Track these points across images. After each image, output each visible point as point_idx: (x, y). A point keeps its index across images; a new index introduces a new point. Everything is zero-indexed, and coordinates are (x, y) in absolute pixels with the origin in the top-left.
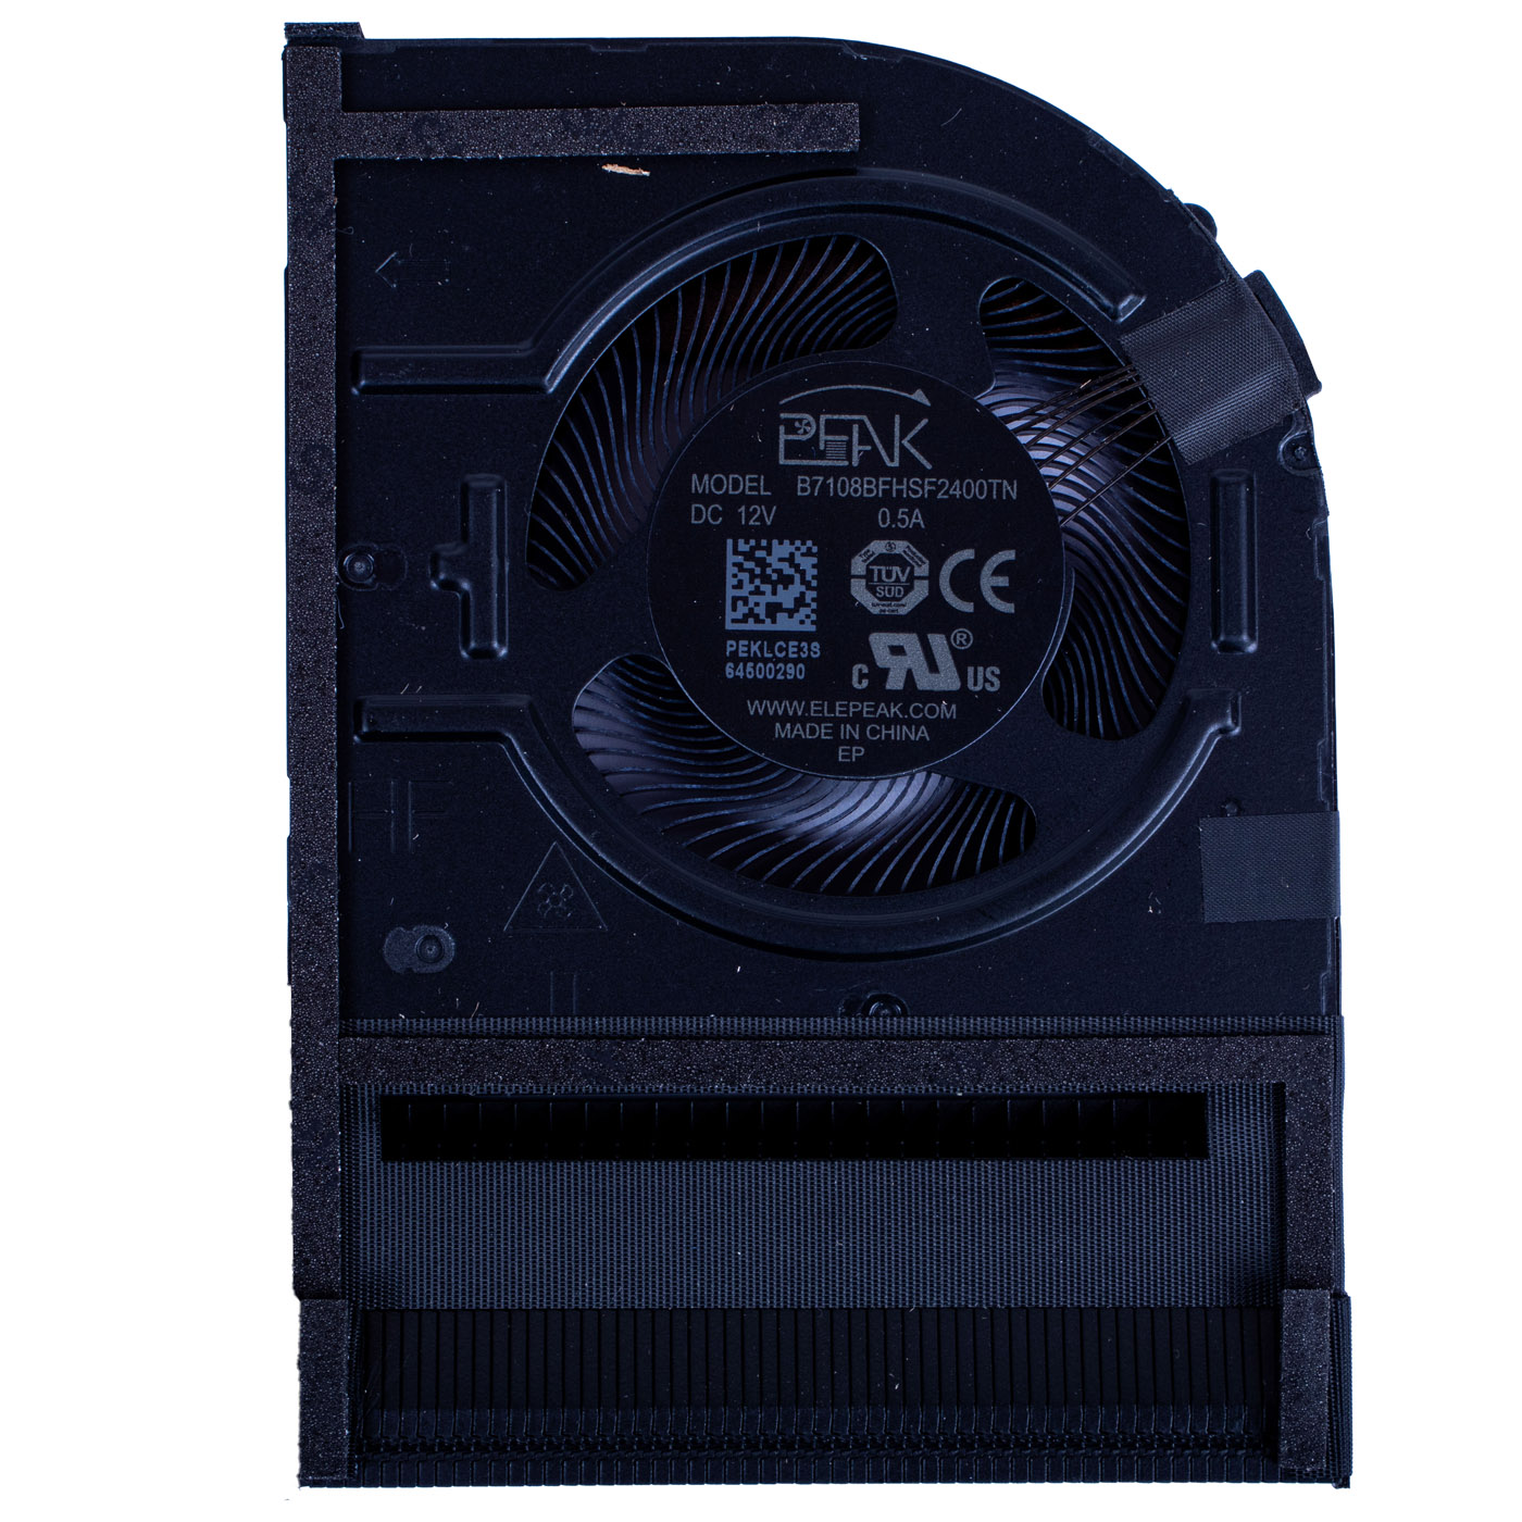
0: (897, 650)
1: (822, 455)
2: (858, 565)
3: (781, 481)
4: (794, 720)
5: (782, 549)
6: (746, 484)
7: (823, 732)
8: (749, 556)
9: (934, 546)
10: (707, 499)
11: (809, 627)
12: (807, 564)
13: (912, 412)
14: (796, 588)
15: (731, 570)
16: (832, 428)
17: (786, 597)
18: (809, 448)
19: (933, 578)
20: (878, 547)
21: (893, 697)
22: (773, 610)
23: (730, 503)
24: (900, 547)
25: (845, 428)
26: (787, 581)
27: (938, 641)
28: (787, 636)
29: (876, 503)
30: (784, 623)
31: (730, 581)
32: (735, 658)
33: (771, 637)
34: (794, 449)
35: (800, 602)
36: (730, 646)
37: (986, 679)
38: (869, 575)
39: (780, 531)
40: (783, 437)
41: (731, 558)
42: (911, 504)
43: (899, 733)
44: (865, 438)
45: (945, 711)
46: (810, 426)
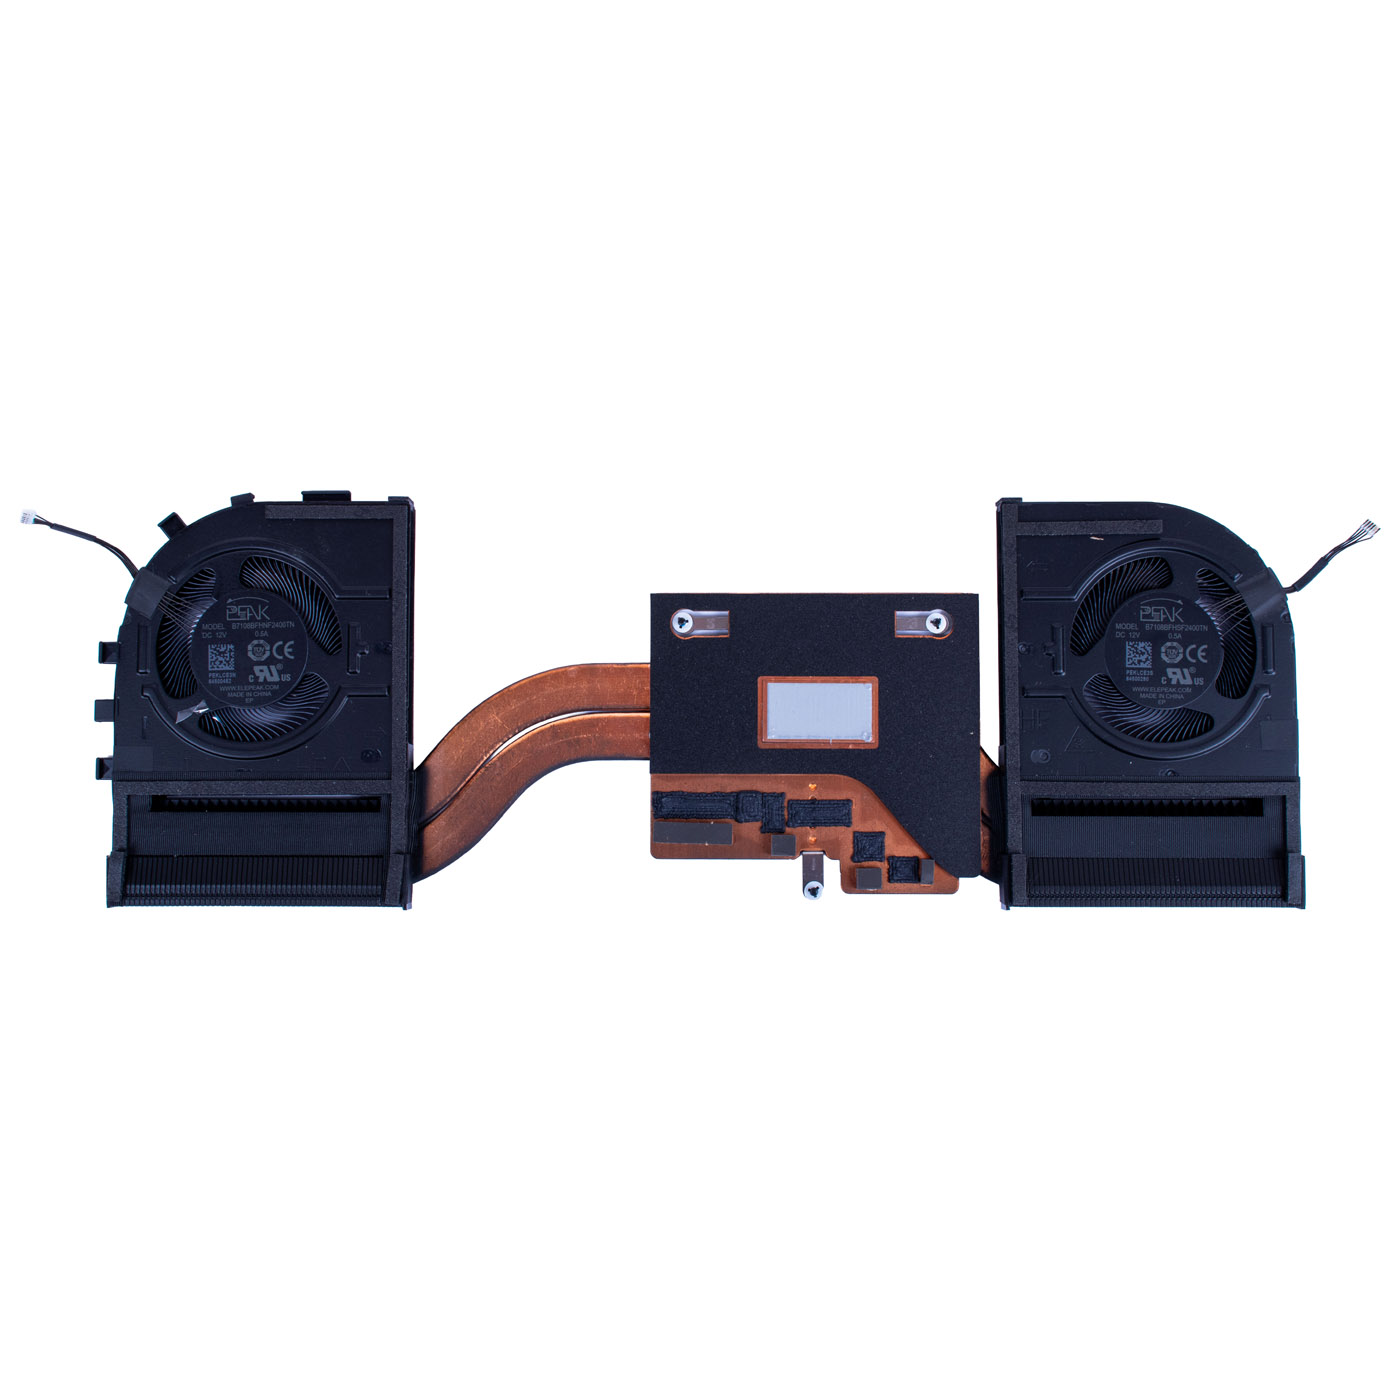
0: (1174, 673)
1: (1152, 618)
2: (1163, 649)
3: (1141, 625)
4: (1146, 693)
5: (1142, 644)
6: (1132, 626)
7: (1154, 696)
8: (1132, 646)
9: (1185, 644)
10: (1120, 630)
11: (1150, 667)
12: (1149, 649)
13: (1178, 606)
14: (1146, 656)
15: (1127, 650)
16: (1155, 610)
17: (1143, 658)
18: (1148, 616)
19: (1184, 653)
20: (1169, 644)
21: (1173, 686)
22: (1139, 661)
23: (1127, 632)
24: (1175, 644)
25: (1159, 611)
26: (1143, 654)
27: (1186, 671)
28: (1143, 669)
29: (1168, 632)
30: (1142, 665)
31: (1127, 654)
32: (1129, 675)
33: (1139, 669)
34: (1145, 616)
35: (1147, 659)
36: (1128, 672)
37: (1200, 681)
38: (1166, 652)
39: (1141, 639)
40: (1141, 613)
41: (1128, 647)
42: (1178, 632)
43: (1175, 696)
44: (1164, 613)
45: (1188, 690)
46: (1149, 610)
